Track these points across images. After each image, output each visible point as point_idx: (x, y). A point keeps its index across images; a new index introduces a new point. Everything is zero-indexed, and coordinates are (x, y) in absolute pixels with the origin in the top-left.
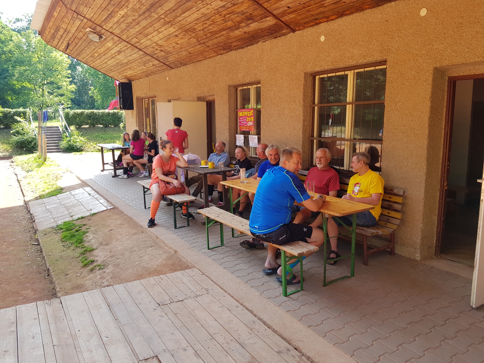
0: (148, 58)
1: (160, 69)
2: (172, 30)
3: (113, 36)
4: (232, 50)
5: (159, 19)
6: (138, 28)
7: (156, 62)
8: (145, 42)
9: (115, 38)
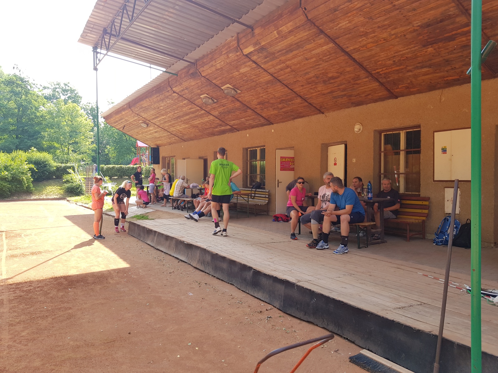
0: (173, 136)
1: (178, 141)
2: (187, 126)
3: (154, 125)
4: (215, 136)
5: (181, 121)
6: (170, 124)
7: (177, 138)
8: (172, 129)
9: (156, 126)
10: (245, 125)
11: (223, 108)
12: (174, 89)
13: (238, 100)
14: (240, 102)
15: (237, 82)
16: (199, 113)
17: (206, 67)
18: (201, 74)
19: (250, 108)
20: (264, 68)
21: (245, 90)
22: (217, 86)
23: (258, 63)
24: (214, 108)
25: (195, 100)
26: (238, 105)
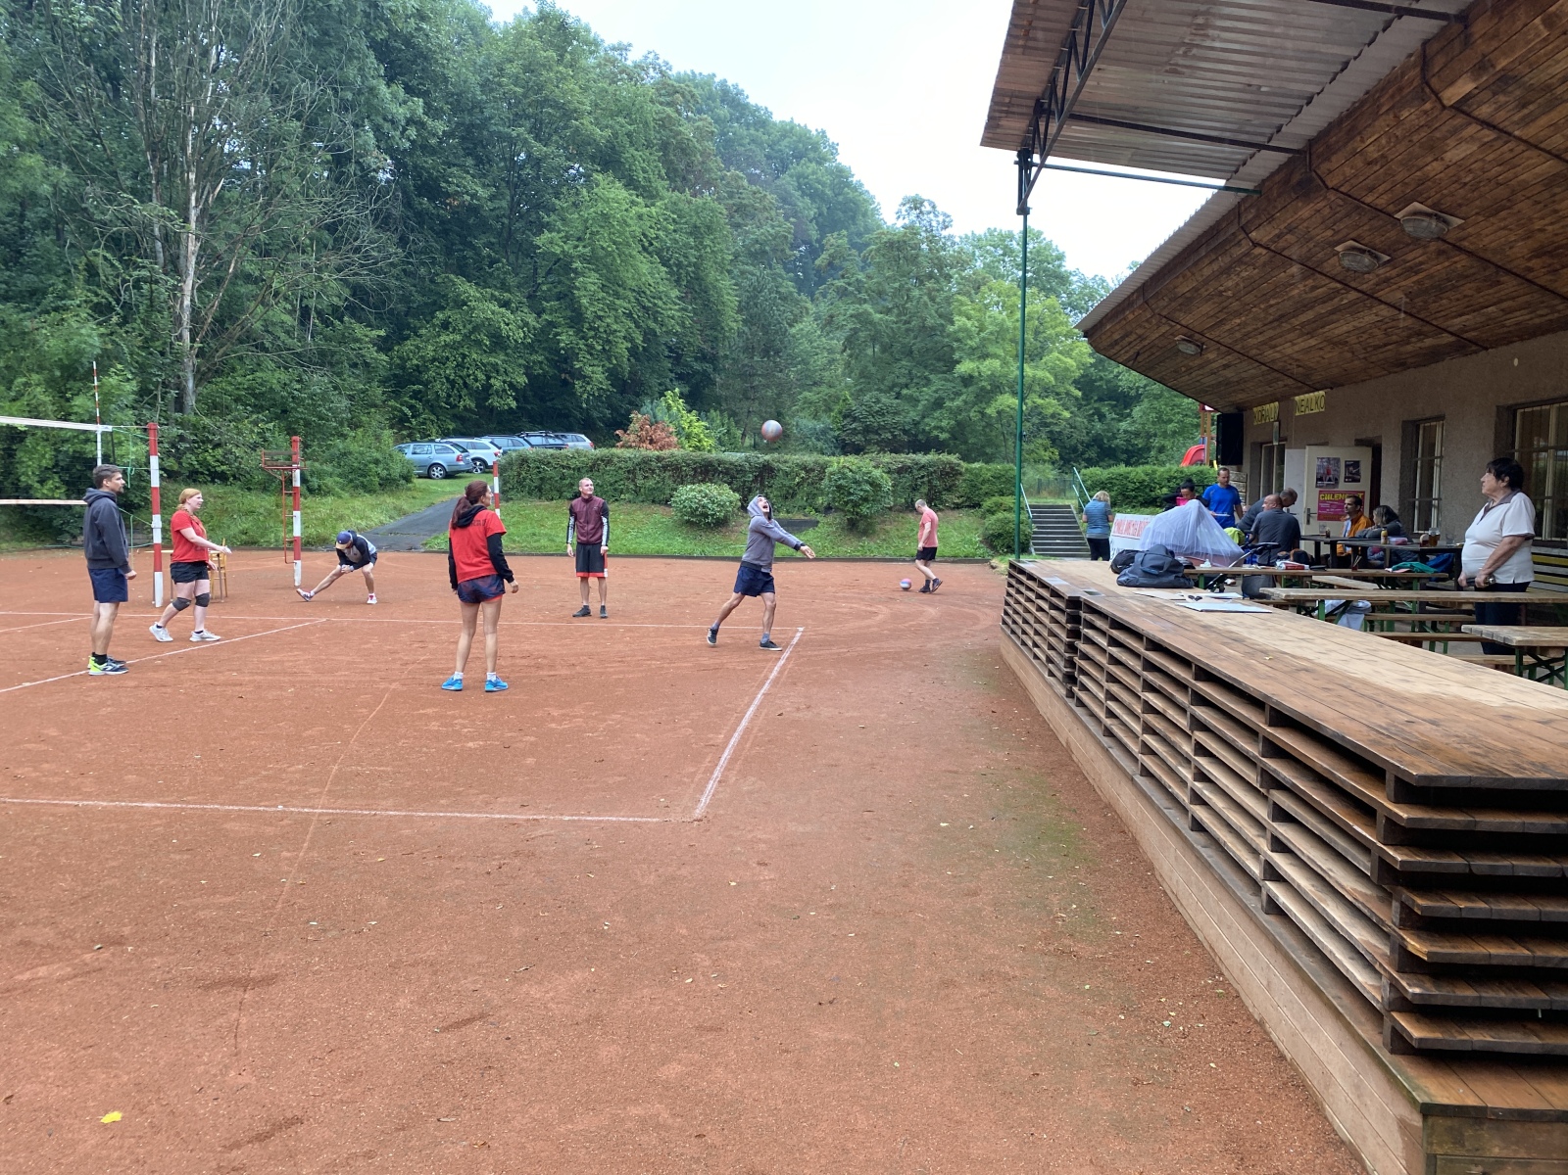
0: (1275, 375)
2: (1313, 342)
3: (1218, 345)
4: (1410, 368)
5: (1294, 329)
6: (1261, 338)
7: (1290, 382)
8: (1270, 354)
9: (1222, 348)
10: (1505, 329)
11: (1415, 278)
12: (1253, 235)
13: (1460, 249)
14: (1470, 253)
15: (1445, 192)
16: (1342, 300)
17: (1337, 160)
18: (1324, 182)
19: (1509, 272)
20: (1524, 138)
21: (1477, 214)
22: (1381, 211)
23: (1501, 126)
24: (1387, 280)
25: (1322, 262)
26: (1463, 263)
